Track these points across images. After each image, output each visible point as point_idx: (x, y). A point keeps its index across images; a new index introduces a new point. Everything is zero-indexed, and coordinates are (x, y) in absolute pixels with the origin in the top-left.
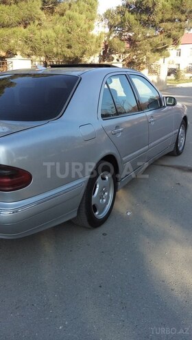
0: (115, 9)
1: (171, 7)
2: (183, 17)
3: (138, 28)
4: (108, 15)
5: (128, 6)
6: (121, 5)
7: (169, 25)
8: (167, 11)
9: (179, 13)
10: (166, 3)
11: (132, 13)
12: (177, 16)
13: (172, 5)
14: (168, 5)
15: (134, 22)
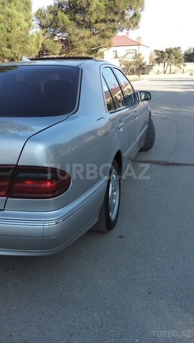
0: (46, 8)
1: (105, 7)
2: (117, 18)
3: (72, 28)
4: (40, 14)
5: (60, 5)
6: (53, 5)
7: (103, 26)
8: (101, 11)
9: (112, 14)
10: (100, 4)
11: (66, 13)
12: (111, 16)
13: (106, 5)
14: (102, 5)
15: (69, 21)
